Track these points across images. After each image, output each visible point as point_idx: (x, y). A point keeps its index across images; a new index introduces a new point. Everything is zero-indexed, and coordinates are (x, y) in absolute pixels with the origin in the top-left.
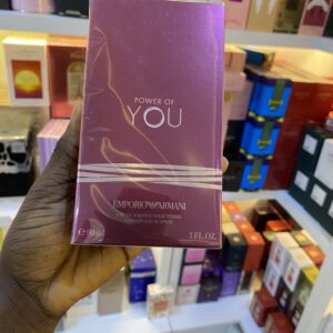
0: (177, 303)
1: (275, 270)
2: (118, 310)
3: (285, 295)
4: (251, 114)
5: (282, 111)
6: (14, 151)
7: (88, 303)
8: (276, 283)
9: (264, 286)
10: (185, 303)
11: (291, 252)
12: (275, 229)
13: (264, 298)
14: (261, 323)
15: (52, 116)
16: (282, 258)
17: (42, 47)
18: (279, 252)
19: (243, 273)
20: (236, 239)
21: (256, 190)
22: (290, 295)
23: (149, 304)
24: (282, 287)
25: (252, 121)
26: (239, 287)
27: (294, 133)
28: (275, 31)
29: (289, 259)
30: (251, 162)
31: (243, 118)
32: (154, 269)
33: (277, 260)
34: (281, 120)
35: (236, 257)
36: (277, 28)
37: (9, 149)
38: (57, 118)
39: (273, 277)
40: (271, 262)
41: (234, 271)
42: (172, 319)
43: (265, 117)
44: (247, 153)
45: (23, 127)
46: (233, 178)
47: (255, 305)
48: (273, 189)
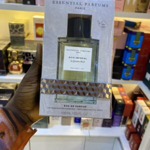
0: (93, 125)
1: (136, 116)
2: (69, 124)
3: (139, 127)
4: (127, 47)
7: (57, 119)
8: (136, 121)
9: (132, 123)
10: (97, 126)
11: (143, 108)
14: (128, 139)
16: (139, 111)
18: (138, 108)
19: (123, 117)
20: (120, 101)
21: (128, 79)
23: (82, 123)
24: (139, 123)
26: (121, 123)
28: (136, 12)
29: (141, 110)
30: (126, 67)
33: (137, 112)
34: (139, 50)
35: (119, 109)
36: (137, 11)
39: (135, 119)
40: (135, 112)
41: (118, 115)
42: (90, 131)
43: (132, 48)
44: (125, 63)
46: (118, 73)
47: (127, 130)
48: (136, 80)
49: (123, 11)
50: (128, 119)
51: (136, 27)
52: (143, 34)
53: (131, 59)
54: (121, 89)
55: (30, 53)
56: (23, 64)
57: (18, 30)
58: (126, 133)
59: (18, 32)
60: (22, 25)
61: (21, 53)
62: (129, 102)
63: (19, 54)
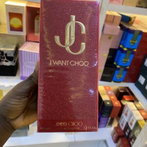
1: (125, 119)
3: (128, 131)
4: (121, 46)
5: (136, 46)
6: (8, 55)
8: (125, 124)
11: (133, 112)
12: (127, 99)
13: (118, 131)
14: (116, 141)
15: (27, 40)
16: (129, 114)
17: (24, 7)
18: (127, 111)
19: (110, 118)
20: (108, 103)
21: (120, 82)
22: (131, 131)
24: (127, 127)
25: (121, 50)
26: (108, 124)
27: (141, 57)
28: (137, 6)
29: (131, 115)
30: (119, 69)
31: (117, 48)
33: (126, 115)
34: (135, 50)
35: (107, 111)
37: (6, 54)
38: (29, 41)
39: (123, 122)
40: (123, 115)
43: (128, 48)
44: (117, 64)
45: (13, 44)
46: (109, 75)
48: (127, 82)
49: (122, 4)
53: (125, 61)
54: (107, 88)
58: (113, 136)
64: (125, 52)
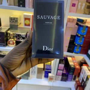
0: (56, 80)
2: (41, 78)
3: (83, 83)
4: (78, 34)
5: (85, 34)
6: (23, 37)
9: (79, 80)
10: (58, 80)
11: (86, 71)
13: (78, 83)
18: (83, 71)
19: (74, 76)
20: (72, 66)
21: (78, 53)
23: (49, 78)
24: (83, 80)
26: (73, 79)
28: (83, 14)
29: (85, 73)
30: (77, 46)
32: (51, 70)
33: (82, 73)
34: (85, 36)
35: (72, 71)
36: (84, 13)
37: (22, 36)
39: (81, 78)
41: (71, 74)
42: (54, 83)
43: (81, 35)
44: (76, 43)
46: (72, 49)
47: (76, 84)
48: (82, 54)
49: (76, 13)
50: (77, 77)
51: (83, 22)
52: (87, 27)
53: (80, 41)
54: (74, 59)
55: (20, 35)
56: (16, 41)
57: (14, 21)
58: (75, 86)
59: (15, 22)
60: (17, 18)
61: (15, 34)
62: (78, 67)
63: (14, 35)
64: (79, 37)
